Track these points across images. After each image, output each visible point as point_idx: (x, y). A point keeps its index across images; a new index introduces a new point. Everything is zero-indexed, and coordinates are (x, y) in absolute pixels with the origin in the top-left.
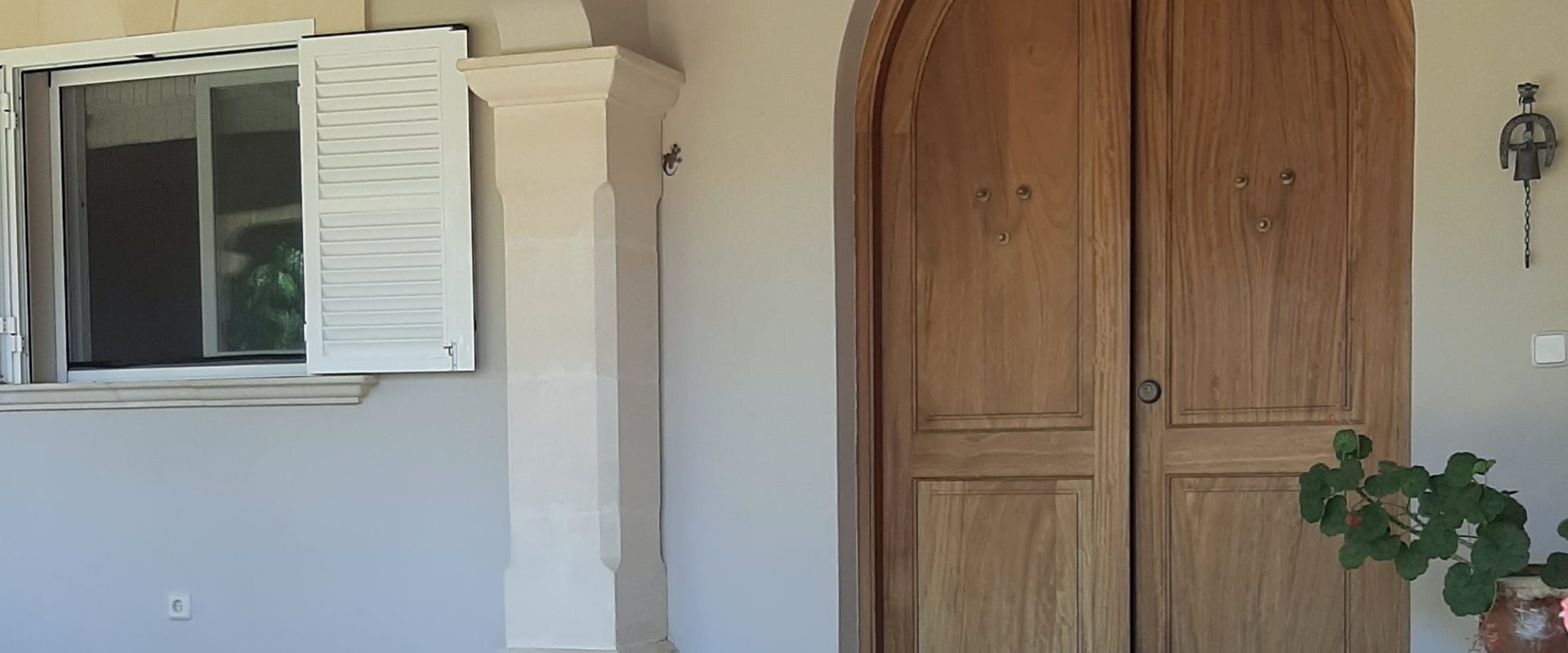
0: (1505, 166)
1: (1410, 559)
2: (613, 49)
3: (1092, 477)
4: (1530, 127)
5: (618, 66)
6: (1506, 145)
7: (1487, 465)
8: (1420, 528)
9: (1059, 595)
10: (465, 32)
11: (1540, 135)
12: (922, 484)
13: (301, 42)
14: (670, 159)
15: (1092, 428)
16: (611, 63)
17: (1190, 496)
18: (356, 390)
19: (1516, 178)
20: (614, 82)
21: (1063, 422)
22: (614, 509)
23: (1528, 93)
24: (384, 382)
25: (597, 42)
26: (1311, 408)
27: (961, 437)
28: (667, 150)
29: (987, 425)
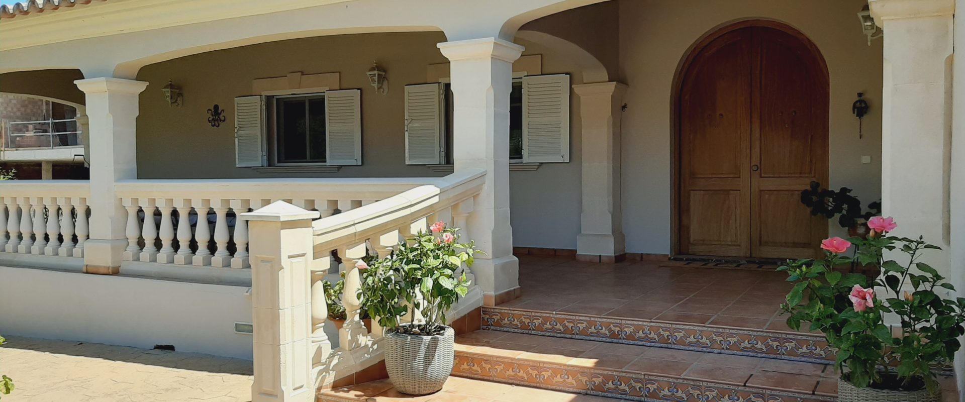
0: (854, 113)
1: (830, 214)
2: (615, 82)
3: (740, 190)
4: (860, 104)
5: (616, 86)
6: (854, 107)
7: (850, 191)
8: (833, 206)
9: (731, 222)
10: (569, 76)
11: (863, 105)
12: (692, 191)
13: (523, 77)
14: (624, 107)
15: (739, 177)
16: (614, 86)
17: (767, 196)
18: (536, 167)
19: (857, 116)
20: (614, 91)
21: (731, 176)
22: (611, 198)
23: (860, 95)
24: (544, 165)
25: (610, 81)
26: (801, 173)
27: (703, 179)
28: (623, 105)
29: (710, 176)
